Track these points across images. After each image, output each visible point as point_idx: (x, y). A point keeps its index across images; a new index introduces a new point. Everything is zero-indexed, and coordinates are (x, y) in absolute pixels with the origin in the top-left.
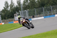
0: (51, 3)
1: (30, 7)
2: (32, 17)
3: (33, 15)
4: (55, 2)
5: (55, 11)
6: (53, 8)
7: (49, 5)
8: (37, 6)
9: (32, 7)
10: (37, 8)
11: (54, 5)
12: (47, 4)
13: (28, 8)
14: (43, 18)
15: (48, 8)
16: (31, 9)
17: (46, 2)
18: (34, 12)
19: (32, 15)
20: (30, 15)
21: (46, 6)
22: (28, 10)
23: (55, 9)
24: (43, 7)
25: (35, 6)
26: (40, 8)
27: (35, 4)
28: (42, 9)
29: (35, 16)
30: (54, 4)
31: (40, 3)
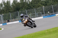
0: (26, 7)
1: (5, 11)
2: (7, 21)
3: (8, 19)
4: (30, 6)
5: (30, 15)
6: (28, 12)
7: (24, 9)
8: (12, 10)
9: (7, 11)
10: (12, 12)
11: (29, 9)
12: (22, 8)
13: (2, 12)
14: (18, 22)
15: (23, 12)
16: (5, 13)
17: (21, 6)
18: (9, 16)
19: (6, 19)
20: (5, 19)
21: (21, 10)
22: (3, 14)
23: (30, 13)
24: (18, 11)
25: (10, 10)
26: (15, 12)
27: (10, 9)
28: (18, 13)
29: (10, 20)
30: (29, 7)
31: (15, 7)
